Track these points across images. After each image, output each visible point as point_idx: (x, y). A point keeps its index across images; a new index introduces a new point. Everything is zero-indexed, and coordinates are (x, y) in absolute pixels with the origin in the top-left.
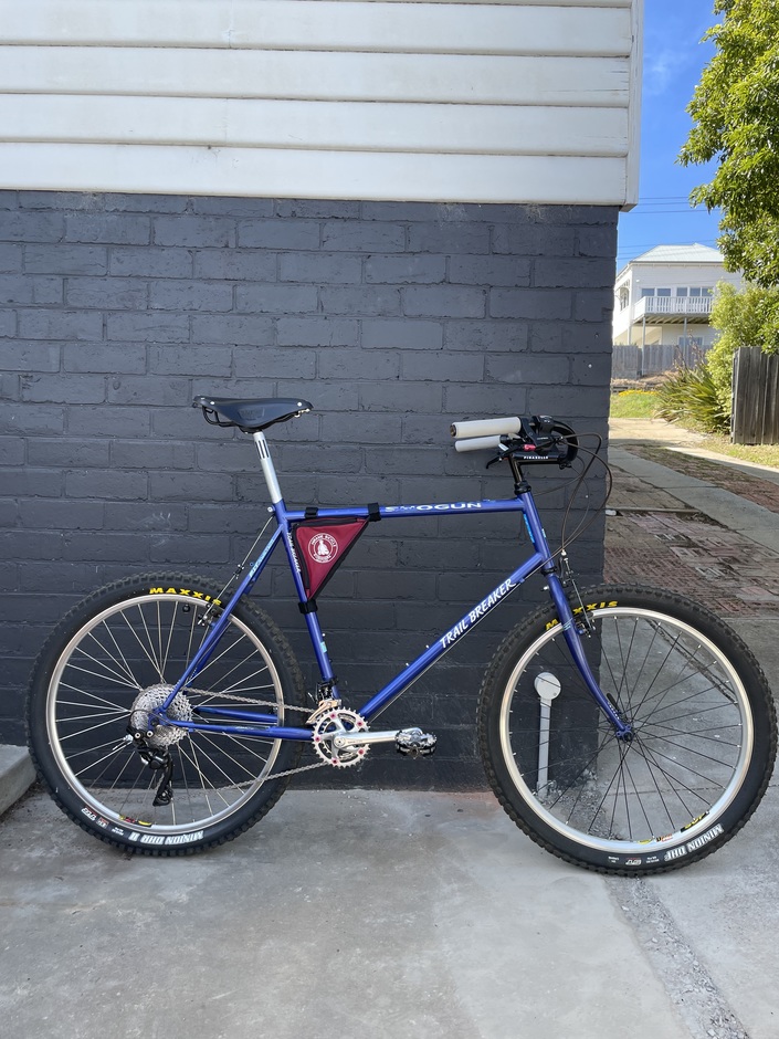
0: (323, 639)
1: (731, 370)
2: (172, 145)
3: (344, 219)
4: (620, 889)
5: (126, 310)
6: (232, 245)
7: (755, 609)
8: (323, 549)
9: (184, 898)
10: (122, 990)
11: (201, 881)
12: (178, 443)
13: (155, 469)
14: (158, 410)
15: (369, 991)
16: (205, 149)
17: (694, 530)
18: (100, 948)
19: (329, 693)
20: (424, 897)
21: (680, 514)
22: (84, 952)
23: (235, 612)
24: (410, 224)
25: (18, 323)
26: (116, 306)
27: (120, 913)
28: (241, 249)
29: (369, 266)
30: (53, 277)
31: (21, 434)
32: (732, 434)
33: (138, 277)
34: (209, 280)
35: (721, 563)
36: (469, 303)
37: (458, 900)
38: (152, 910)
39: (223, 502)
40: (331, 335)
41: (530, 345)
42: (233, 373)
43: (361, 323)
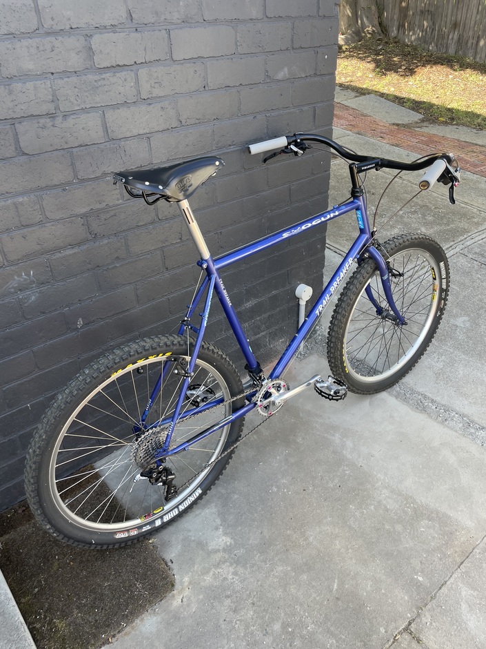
10: (288, 625)
11: (218, 521)
18: (235, 611)
20: (334, 452)
22: (231, 621)
37: (349, 443)
38: (222, 562)
39: (79, 244)
40: (145, 49)
41: (293, 42)
42: (57, 108)
43: (169, 32)
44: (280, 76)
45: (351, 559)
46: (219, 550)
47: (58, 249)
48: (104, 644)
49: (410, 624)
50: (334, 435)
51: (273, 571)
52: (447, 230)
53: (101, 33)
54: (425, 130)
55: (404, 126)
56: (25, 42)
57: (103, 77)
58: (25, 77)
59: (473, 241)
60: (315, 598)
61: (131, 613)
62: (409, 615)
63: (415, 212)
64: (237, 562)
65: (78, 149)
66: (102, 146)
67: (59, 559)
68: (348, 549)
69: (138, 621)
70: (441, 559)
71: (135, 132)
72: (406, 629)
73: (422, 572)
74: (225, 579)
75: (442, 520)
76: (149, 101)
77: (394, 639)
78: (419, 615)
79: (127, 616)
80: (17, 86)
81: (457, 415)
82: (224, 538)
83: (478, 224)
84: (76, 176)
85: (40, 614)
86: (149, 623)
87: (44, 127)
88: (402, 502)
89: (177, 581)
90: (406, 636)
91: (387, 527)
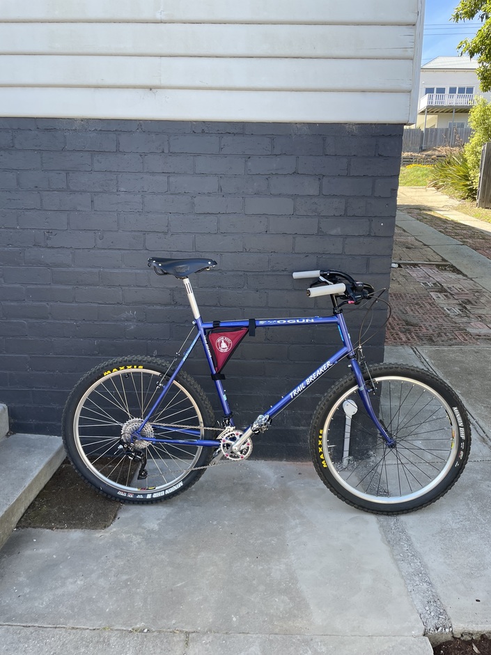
0: (225, 393)
1: (480, 157)
2: (128, 88)
3: (234, 134)
4: (385, 524)
5: (105, 192)
6: (166, 151)
7: (477, 339)
8: (224, 345)
9: (156, 527)
10: (131, 581)
11: (164, 517)
12: (139, 271)
13: (126, 286)
14: (126, 252)
15: (254, 582)
16: (148, 90)
17: (446, 278)
18: (116, 557)
19: (229, 422)
20: (281, 528)
21: (438, 266)
22: (108, 559)
23: (176, 379)
24: (274, 137)
25: (41, 200)
26: (99, 190)
27: (124, 536)
28: (172, 154)
29: (250, 164)
30: (61, 172)
31: (47, 265)
32: (478, 201)
33: (110, 171)
34: (153, 173)
35: (460, 304)
36: (310, 187)
37: (299, 529)
38: (140, 534)
39: (165, 305)
40: (227, 206)
41: (346, 212)
43: (244, 199)
44: (333, 232)
45: (208, 580)
47: (153, 304)
48: (50, 528)
49: (193, 632)
50: (294, 520)
51: (158, 555)
53: (201, 196)
56: (160, 197)
57: (198, 218)
58: (155, 212)
60: (160, 581)
61: (74, 524)
62: (199, 628)
64: (147, 540)
68: (213, 575)
69: (73, 530)
70: (264, 621)
72: (187, 633)
73: (241, 617)
74: (131, 542)
75: (300, 606)
77: (174, 631)
78: (205, 633)
86: (76, 535)
87: (160, 238)
88: (286, 578)
89: (109, 527)
90: (183, 637)
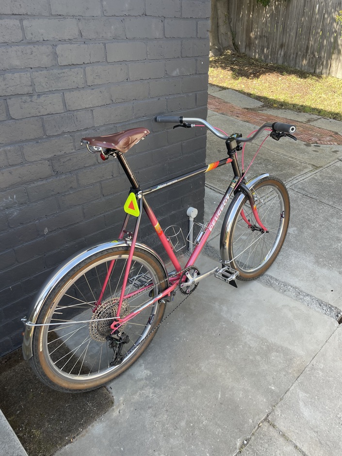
12: (9, 148)
18: (155, 416)
20: (215, 314)
22: (153, 423)
36: (156, 30)
37: (225, 308)
38: (145, 386)
39: (47, 178)
40: (90, 55)
41: (181, 53)
42: (34, 90)
43: (105, 44)
44: (174, 74)
45: (229, 378)
46: (142, 379)
47: (32, 181)
49: (268, 416)
50: (214, 303)
51: (179, 389)
52: (281, 174)
53: (62, 44)
54: (264, 112)
55: (251, 109)
56: (14, 48)
57: (63, 71)
58: (13, 70)
59: (298, 181)
60: (207, 405)
61: (85, 422)
62: (267, 411)
63: (261, 163)
64: (155, 386)
65: (47, 116)
66: (62, 115)
67: (33, 392)
68: (226, 373)
70: (285, 375)
71: (84, 106)
72: (265, 419)
73: (274, 383)
74: (147, 397)
75: (285, 352)
76: (92, 87)
77: (258, 426)
78: (273, 410)
79: (82, 424)
80: (9, 76)
81: (291, 288)
82: (145, 371)
83: (300, 170)
84: (45, 134)
85: (22, 427)
86: (98, 428)
87: (25, 102)
88: (260, 342)
89: (115, 400)
90: (266, 424)
91: (251, 358)
